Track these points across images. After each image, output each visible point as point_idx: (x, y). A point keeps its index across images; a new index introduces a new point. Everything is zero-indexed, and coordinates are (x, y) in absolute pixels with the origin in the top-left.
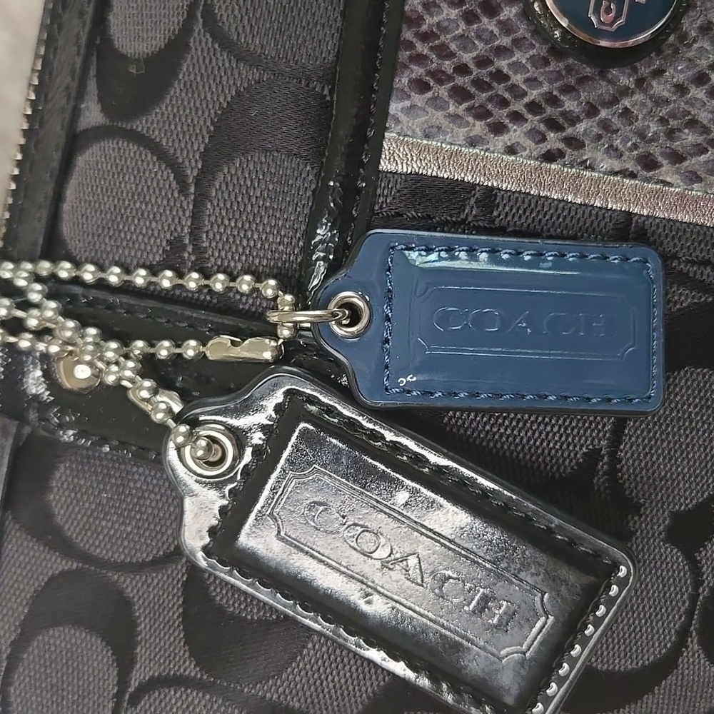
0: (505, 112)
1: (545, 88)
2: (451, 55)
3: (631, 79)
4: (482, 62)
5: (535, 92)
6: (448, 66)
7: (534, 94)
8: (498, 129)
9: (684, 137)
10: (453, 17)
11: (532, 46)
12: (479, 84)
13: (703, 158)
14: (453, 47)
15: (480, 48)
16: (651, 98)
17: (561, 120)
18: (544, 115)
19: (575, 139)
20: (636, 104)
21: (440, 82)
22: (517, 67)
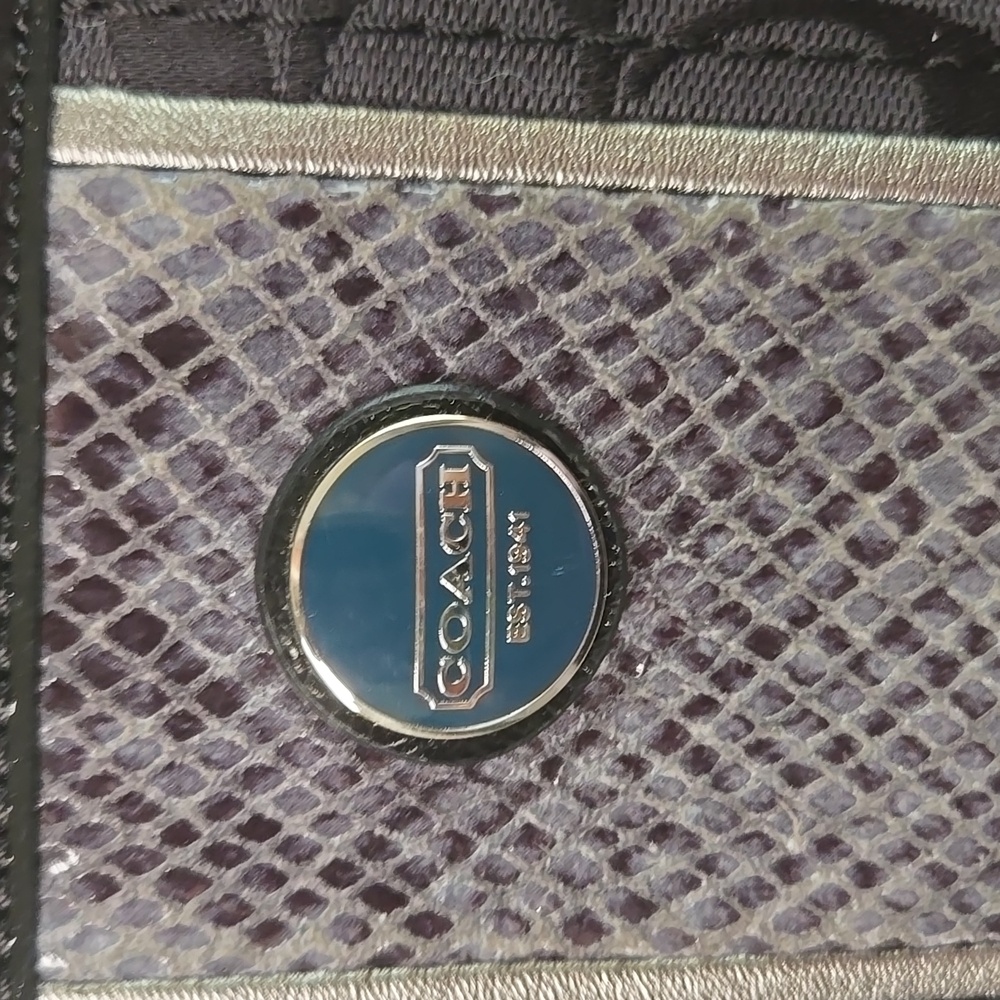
0: (279, 896)
1: (358, 827)
2: (151, 812)
3: (532, 765)
4: (219, 809)
5: (337, 840)
6: (147, 834)
7: (336, 846)
8: (269, 932)
9: (650, 861)
10: (146, 734)
11: (320, 751)
12: (218, 855)
13: (691, 899)
14: (153, 794)
15: (211, 780)
16: (577, 794)
17: (397, 885)
18: (361, 882)
19: (429, 915)
20: (547, 813)
21: (134, 869)
22: (292, 801)
